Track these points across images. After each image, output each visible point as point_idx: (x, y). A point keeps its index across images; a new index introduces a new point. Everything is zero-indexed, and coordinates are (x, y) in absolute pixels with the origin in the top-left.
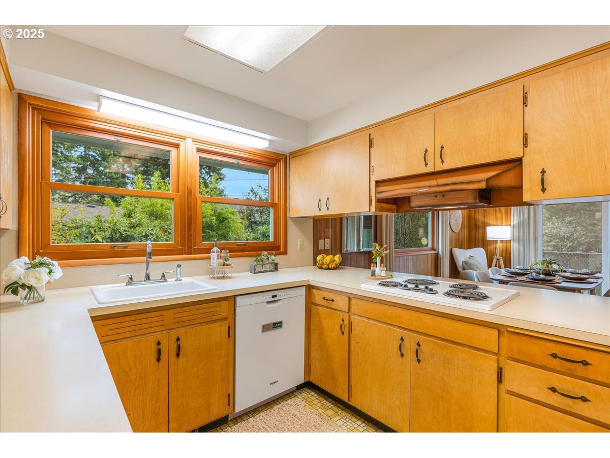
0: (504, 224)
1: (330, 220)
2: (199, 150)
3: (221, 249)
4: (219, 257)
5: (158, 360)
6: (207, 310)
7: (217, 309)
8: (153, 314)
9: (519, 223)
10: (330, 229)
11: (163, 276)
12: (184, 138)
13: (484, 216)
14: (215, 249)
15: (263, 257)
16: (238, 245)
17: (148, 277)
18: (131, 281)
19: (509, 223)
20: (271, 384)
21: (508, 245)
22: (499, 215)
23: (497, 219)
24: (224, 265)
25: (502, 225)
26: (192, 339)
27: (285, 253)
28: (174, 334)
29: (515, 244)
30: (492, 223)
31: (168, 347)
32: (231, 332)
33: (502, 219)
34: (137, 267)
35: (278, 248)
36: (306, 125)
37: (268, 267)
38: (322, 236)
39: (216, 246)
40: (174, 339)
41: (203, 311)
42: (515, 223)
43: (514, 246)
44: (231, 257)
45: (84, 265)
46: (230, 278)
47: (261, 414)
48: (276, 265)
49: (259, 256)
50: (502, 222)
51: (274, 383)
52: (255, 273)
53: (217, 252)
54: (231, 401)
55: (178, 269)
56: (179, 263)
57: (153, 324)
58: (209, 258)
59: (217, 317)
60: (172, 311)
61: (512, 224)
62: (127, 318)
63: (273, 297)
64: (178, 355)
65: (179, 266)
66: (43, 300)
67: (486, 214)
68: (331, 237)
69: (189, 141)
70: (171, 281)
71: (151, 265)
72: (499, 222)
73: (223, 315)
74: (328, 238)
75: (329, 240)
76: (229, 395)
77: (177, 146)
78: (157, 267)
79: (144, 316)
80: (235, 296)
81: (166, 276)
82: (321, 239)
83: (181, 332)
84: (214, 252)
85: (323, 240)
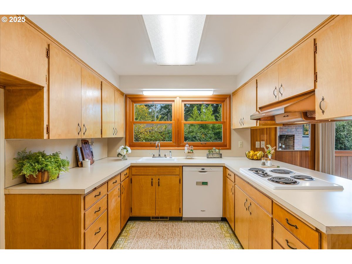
1: (265, 130)
2: (183, 101)
3: (190, 145)
4: (188, 149)
5: (152, 185)
6: (170, 170)
7: (174, 170)
8: (150, 168)
10: (265, 135)
11: (165, 155)
12: (176, 97)
14: (187, 145)
15: (213, 150)
16: (201, 144)
17: (159, 155)
18: (154, 156)
20: (201, 211)
24: (189, 153)
26: (164, 180)
27: (230, 148)
28: (158, 177)
31: (155, 181)
32: (181, 181)
34: (155, 152)
35: (226, 146)
36: (235, 77)
37: (216, 156)
38: (259, 139)
39: (187, 144)
40: (158, 179)
41: (169, 170)
44: (194, 149)
45: (141, 149)
46: (193, 159)
47: (196, 223)
48: (221, 154)
49: (211, 149)
51: (203, 211)
52: (208, 158)
53: (188, 147)
54: (181, 211)
55: (171, 153)
56: (171, 151)
57: (150, 172)
58: (184, 149)
59: (175, 174)
60: (157, 168)
62: (142, 168)
63: (202, 169)
64: (159, 185)
65: (170, 152)
66: (127, 160)
68: (267, 140)
69: (178, 98)
70: (168, 158)
71: (160, 150)
73: (177, 173)
74: (263, 141)
75: (264, 142)
76: (180, 208)
77: (174, 101)
78: (163, 152)
79: (148, 168)
80: (183, 166)
81: (166, 156)
82: (257, 141)
83: (160, 177)
84: (186, 147)
85: (259, 142)
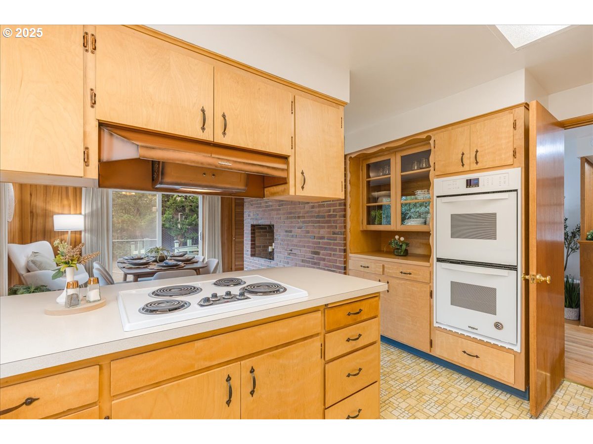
0: (72, 212)
9: (92, 212)
13: (45, 201)
19: (78, 212)
21: (78, 236)
22: (65, 202)
23: (63, 206)
25: (70, 214)
29: (87, 234)
30: (56, 210)
33: (70, 207)
42: (87, 212)
43: (86, 237)
50: (70, 210)
61: (83, 213)
67: (47, 200)
72: (66, 211)
